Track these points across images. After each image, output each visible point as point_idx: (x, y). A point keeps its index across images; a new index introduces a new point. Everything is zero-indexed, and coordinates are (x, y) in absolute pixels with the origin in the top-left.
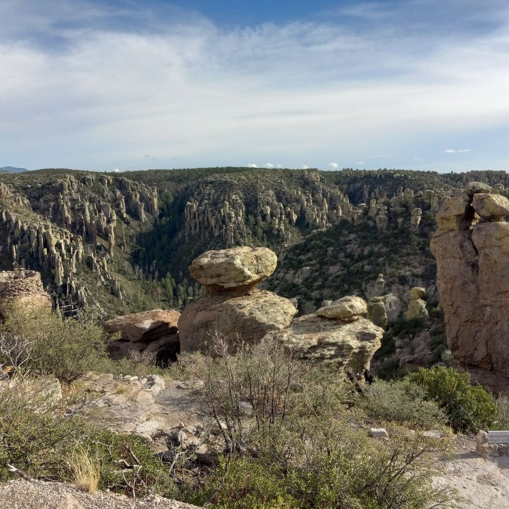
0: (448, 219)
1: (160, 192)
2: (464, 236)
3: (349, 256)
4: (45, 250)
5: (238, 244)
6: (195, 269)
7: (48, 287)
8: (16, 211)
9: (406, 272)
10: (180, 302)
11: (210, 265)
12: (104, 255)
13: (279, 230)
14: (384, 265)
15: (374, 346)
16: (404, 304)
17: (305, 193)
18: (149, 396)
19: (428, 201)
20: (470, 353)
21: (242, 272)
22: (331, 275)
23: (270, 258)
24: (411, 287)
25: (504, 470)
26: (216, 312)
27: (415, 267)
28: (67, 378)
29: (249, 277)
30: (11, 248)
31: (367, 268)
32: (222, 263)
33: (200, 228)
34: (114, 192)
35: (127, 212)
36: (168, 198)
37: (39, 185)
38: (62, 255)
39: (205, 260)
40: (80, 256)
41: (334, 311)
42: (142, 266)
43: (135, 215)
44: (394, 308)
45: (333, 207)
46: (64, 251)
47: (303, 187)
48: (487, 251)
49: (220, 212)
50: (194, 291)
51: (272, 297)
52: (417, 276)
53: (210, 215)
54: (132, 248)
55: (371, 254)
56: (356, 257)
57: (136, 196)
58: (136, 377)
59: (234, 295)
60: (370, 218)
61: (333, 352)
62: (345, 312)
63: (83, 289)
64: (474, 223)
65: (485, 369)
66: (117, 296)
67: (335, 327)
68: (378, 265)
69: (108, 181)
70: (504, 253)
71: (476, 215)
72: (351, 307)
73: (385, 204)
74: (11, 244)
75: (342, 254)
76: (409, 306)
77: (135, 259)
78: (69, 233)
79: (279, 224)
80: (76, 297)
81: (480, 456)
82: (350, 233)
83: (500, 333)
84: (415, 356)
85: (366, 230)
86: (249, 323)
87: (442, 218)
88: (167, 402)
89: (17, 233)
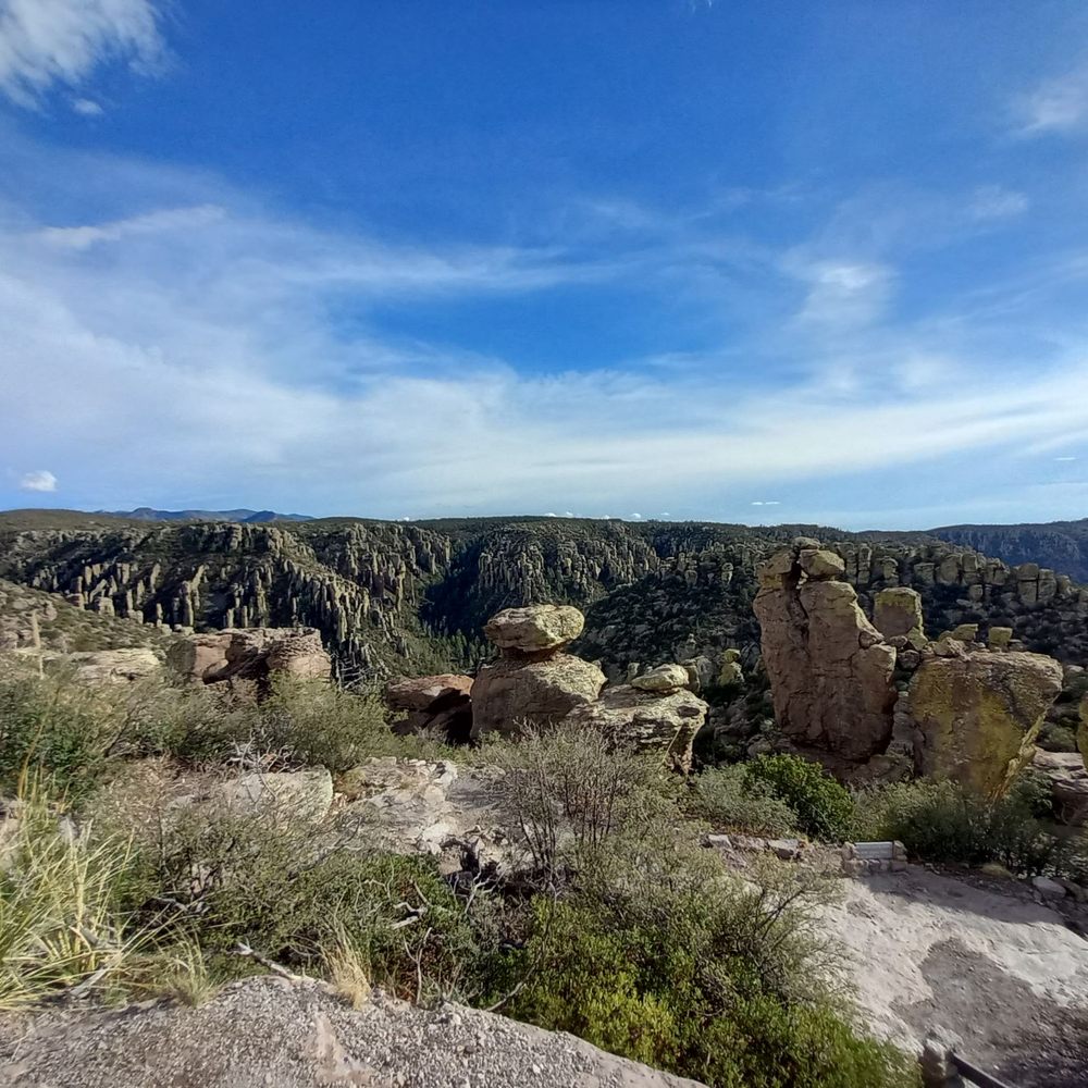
0: (773, 578)
1: (453, 542)
2: (791, 597)
3: (657, 613)
4: (328, 603)
5: (536, 600)
6: (491, 629)
7: (329, 644)
8: (299, 562)
9: (717, 632)
10: (472, 662)
11: (508, 625)
12: (390, 610)
13: (581, 585)
14: (694, 624)
15: (696, 724)
16: (717, 668)
17: (609, 545)
18: (438, 791)
19: (739, 556)
20: (801, 730)
21: (546, 634)
22: (638, 634)
23: (576, 619)
24: (724, 649)
25: (878, 895)
26: (514, 680)
27: (727, 627)
28: (340, 769)
29: (553, 640)
30: (291, 602)
31: (676, 627)
32: (521, 624)
33: (495, 581)
34: (404, 542)
35: (417, 563)
36: (461, 548)
37: (326, 534)
38: (346, 609)
39: (502, 620)
40: (365, 610)
41: (652, 682)
42: (431, 622)
43: (425, 566)
44: (706, 671)
45: (639, 560)
46: (348, 605)
47: (607, 539)
48: (818, 613)
49: (516, 564)
50: (487, 651)
51: (577, 662)
52: (730, 637)
53: (506, 567)
54: (421, 601)
55: (681, 611)
56: (664, 615)
57: (427, 545)
58: (424, 762)
59: (535, 659)
60: (678, 573)
61: (651, 731)
62: (664, 682)
63: (367, 646)
64: (800, 583)
65: (821, 749)
66: (404, 655)
67: (653, 700)
68: (688, 624)
69: (399, 530)
70: (837, 616)
71: (803, 574)
72: (671, 677)
73: (694, 558)
74: (292, 596)
75: (650, 612)
76: (723, 670)
77: (424, 614)
78: (355, 585)
79: (581, 578)
80: (359, 654)
81: (846, 876)
82: (657, 589)
83: (837, 707)
84: (731, 726)
85: (675, 586)
86: (551, 693)
87: (766, 577)
88: (460, 797)
89: (299, 585)
